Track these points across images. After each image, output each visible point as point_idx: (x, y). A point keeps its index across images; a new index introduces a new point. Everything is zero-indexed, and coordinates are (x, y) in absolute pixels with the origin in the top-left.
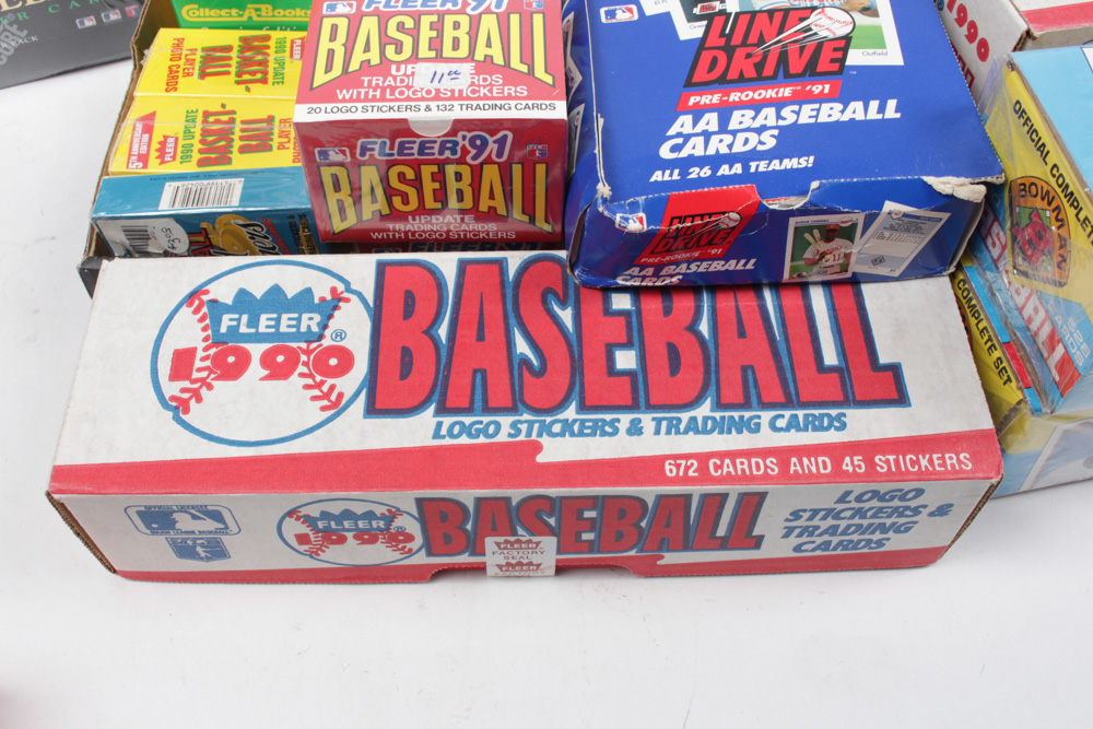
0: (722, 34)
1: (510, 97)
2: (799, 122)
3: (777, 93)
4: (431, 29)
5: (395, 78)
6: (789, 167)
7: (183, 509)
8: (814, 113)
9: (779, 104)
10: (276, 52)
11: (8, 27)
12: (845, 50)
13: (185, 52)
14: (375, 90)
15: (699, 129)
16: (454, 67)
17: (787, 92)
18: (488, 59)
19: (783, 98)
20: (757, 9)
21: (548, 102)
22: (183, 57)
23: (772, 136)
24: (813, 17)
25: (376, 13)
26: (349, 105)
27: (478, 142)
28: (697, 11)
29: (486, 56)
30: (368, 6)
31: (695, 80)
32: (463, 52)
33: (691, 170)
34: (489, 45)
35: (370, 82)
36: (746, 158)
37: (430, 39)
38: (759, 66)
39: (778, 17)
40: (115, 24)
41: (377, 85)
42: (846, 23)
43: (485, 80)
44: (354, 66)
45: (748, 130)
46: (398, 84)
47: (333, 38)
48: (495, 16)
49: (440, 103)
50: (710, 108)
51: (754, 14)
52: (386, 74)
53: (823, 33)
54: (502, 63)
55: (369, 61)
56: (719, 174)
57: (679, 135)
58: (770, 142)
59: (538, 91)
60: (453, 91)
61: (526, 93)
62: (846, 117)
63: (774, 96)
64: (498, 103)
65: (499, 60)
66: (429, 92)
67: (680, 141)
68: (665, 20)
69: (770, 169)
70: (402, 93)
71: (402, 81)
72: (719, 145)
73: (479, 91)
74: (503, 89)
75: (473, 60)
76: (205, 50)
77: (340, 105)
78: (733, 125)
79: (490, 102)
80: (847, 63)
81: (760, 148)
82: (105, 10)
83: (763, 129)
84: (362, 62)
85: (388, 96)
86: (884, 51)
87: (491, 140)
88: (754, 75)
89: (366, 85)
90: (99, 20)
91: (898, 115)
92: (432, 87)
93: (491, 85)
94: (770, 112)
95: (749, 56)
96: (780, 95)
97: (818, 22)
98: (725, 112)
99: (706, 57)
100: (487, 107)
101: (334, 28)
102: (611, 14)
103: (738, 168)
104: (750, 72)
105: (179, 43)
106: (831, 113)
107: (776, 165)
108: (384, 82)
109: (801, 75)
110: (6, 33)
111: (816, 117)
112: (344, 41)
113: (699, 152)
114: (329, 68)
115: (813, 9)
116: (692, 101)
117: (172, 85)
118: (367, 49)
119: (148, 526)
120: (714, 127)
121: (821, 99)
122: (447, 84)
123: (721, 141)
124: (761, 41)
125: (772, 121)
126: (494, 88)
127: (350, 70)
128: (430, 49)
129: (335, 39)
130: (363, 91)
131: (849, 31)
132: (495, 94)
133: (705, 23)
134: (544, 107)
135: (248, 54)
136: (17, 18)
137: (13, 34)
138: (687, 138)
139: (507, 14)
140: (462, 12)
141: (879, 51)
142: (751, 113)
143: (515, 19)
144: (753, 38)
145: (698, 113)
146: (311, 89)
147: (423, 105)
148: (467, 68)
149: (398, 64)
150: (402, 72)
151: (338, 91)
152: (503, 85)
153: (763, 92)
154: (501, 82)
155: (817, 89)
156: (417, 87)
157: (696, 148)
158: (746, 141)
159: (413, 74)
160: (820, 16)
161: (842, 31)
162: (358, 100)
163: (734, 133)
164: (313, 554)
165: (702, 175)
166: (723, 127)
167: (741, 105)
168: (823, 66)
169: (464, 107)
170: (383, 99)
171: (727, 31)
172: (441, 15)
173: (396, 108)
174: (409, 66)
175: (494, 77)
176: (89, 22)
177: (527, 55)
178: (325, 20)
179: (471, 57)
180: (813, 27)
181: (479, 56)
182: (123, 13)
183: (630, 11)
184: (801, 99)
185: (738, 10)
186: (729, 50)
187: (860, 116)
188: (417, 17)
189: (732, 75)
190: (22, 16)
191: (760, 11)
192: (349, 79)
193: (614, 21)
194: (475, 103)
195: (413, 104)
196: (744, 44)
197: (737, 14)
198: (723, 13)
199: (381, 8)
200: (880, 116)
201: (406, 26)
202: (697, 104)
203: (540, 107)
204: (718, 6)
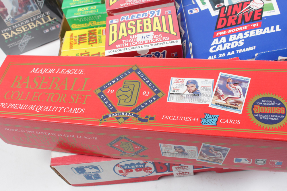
0: (224, 13)
1: (165, 40)
2: (250, 36)
3: (242, 28)
4: (140, 24)
5: (132, 39)
6: (248, 50)
7: (87, 167)
8: (254, 33)
9: (243, 32)
10: (99, 34)
11: (26, 36)
12: (262, 12)
13: (73, 37)
14: (126, 44)
15: (220, 42)
16: (148, 34)
17: (245, 28)
18: (157, 30)
19: (244, 30)
20: (234, 4)
21: (175, 40)
22: (73, 39)
23: (242, 42)
24: (251, 4)
25: (124, 21)
26: (120, 49)
27: (157, 54)
28: (216, 7)
29: (156, 29)
30: (122, 20)
31: (218, 28)
32: (150, 29)
33: (219, 55)
34: (157, 26)
35: (125, 41)
36: (235, 49)
37: (140, 27)
38: (236, 21)
39: (240, 5)
40: (54, 30)
41: (127, 42)
42: (261, 4)
43: (157, 36)
44: (120, 37)
45: (235, 41)
46: (133, 41)
47: (113, 30)
48: (157, 17)
49: (145, 45)
50: (223, 36)
51: (233, 5)
52: (129, 38)
53: (255, 8)
54: (161, 31)
55: (124, 35)
56: (228, 55)
57: (215, 45)
58: (242, 43)
59: (172, 38)
60: (148, 41)
61: (169, 39)
62: (264, 33)
63: (242, 29)
64: (161, 42)
65: (160, 30)
66: (141, 42)
67: (215, 47)
68: (207, 11)
69: (243, 51)
70: (134, 43)
71: (134, 40)
72: (227, 46)
73: (155, 40)
74: (162, 38)
75: (153, 31)
76: (79, 36)
77: (117, 49)
78: (230, 40)
79: (159, 43)
80: (263, 16)
81: (239, 46)
82: (51, 27)
83: (240, 39)
84: (122, 36)
85: (130, 45)
86: (274, 11)
87: (161, 53)
88: (235, 24)
89: (124, 42)
90: (49, 30)
91: (280, 30)
92: (142, 41)
93: (159, 38)
94: (241, 34)
95: (233, 18)
96: (243, 29)
97: (253, 5)
98: (227, 36)
99: (220, 20)
100: (158, 44)
101: (113, 27)
102: (191, 11)
103: (233, 53)
104: (234, 23)
105: (72, 35)
106: (259, 32)
107: (244, 50)
108: (129, 41)
109: (249, 22)
110: (26, 37)
111: (255, 34)
112: (116, 31)
113: (221, 49)
114: (113, 39)
115: (251, 1)
116: (218, 34)
117: (71, 47)
118: (123, 32)
119: (78, 172)
120: (225, 41)
121: (256, 28)
122: (146, 39)
123: (227, 45)
124: (236, 13)
125: (242, 37)
126: (160, 38)
127: (119, 39)
128: (140, 30)
129: (114, 31)
130: (123, 44)
131: (262, 6)
132: (160, 40)
133: (219, 10)
134: (174, 42)
135: (91, 35)
136: (28, 33)
137: (27, 37)
138: (217, 45)
139: (161, 16)
140: (148, 17)
141: (272, 11)
142: (235, 35)
143: (163, 17)
144: (234, 13)
145: (220, 37)
146: (109, 46)
147: (140, 46)
148: (151, 34)
149: (132, 35)
150: (133, 37)
151: (116, 45)
152: (162, 37)
153: (238, 29)
154: (161, 36)
155: (254, 25)
156: (138, 41)
157: (220, 48)
158: (235, 44)
159: (136, 37)
160: (253, 3)
161: (260, 6)
162: (122, 47)
163: (231, 42)
164: (124, 175)
165: (223, 56)
166: (227, 41)
167: (232, 33)
168: (256, 18)
169: (152, 45)
170: (129, 46)
171: (226, 12)
172: (142, 19)
173: (133, 48)
174: (135, 35)
175: (159, 35)
176: (47, 31)
177: (168, 28)
178: (110, 25)
179: (152, 30)
180: (251, 7)
181: (154, 30)
182: (56, 27)
183: (197, 10)
184: (249, 29)
185: (228, 5)
186: (227, 17)
187: (268, 32)
188: (135, 21)
189: (229, 25)
190: (29, 32)
191: (235, 4)
192: (119, 42)
193: (192, 13)
194: (155, 44)
195: (138, 46)
196: (231, 15)
197: (228, 6)
198: (224, 6)
199: (126, 20)
200: (274, 31)
201: (133, 24)
202: (219, 35)
203: (173, 42)
204: (222, 4)
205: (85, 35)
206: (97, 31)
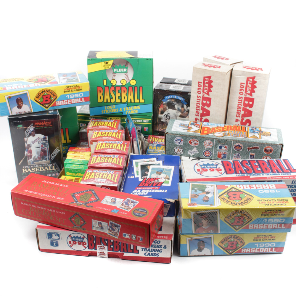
0: (145, 180)
2: (152, 192)
4: (102, 175)
7: (54, 233)
12: (162, 184)
15: (137, 191)
16: (103, 179)
17: (152, 188)
18: (109, 179)
20: (152, 177)
24: (160, 179)
25: (95, 172)
28: (143, 177)
31: (139, 186)
34: (109, 177)
35: (92, 180)
36: (142, 195)
38: (149, 185)
39: (154, 179)
44: (90, 178)
45: (144, 192)
46: (95, 181)
47: (88, 175)
48: (111, 174)
49: (101, 183)
50: (140, 189)
51: (151, 178)
52: (94, 179)
53: (160, 181)
55: (92, 178)
59: (114, 183)
61: (112, 183)
62: (159, 192)
68: (138, 178)
72: (139, 194)
73: (106, 182)
76: (69, 179)
80: (162, 185)
81: (145, 194)
82: (52, 173)
83: (146, 192)
86: (168, 184)
90: (51, 175)
91: (166, 192)
94: (148, 190)
95: (148, 183)
98: (141, 190)
99: (142, 183)
101: (88, 174)
102: (130, 177)
104: (147, 185)
105: (65, 178)
106: (157, 191)
107: (146, 196)
109: (155, 186)
111: (155, 191)
113: (136, 194)
114: (87, 178)
115: (160, 178)
121: (157, 189)
124: (151, 182)
128: (101, 177)
135: (76, 180)
138: (135, 192)
140: (107, 173)
142: (145, 190)
143: (114, 175)
144: (150, 181)
145: (138, 190)
146: (84, 180)
148: (106, 180)
149: (96, 178)
151: (87, 181)
154: (109, 182)
155: (156, 188)
159: (98, 180)
161: (163, 181)
162: (90, 182)
163: (142, 192)
164: (71, 247)
166: (141, 192)
167: (144, 189)
168: (158, 185)
170: (93, 182)
172: (104, 173)
176: (50, 175)
177: (114, 179)
178: (87, 172)
179: (106, 178)
181: (107, 178)
182: (56, 174)
183: (133, 177)
186: (145, 183)
187: (161, 192)
188: (100, 173)
189: (145, 186)
192: (89, 179)
194: (105, 184)
195: (97, 183)
197: (148, 178)
198: (147, 178)
200: (164, 192)
201: (98, 174)
202: (138, 189)
204: (146, 177)
205: (73, 179)
206: (80, 179)
